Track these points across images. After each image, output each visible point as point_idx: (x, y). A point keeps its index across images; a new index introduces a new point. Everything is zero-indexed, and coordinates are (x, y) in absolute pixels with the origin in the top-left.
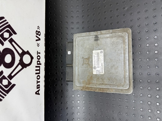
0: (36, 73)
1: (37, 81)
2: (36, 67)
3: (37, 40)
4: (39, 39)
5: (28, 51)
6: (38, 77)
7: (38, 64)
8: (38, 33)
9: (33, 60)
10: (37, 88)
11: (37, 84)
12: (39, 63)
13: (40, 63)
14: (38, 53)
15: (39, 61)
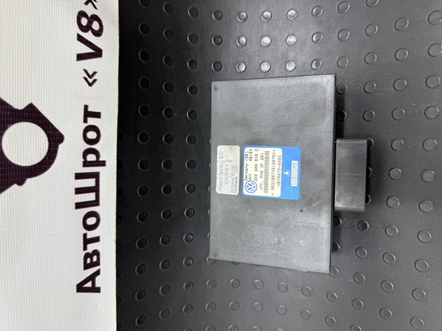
0: (79, 206)
1: (85, 235)
2: (79, 176)
3: (81, 57)
4: (97, 53)
5: (31, 107)
6: (91, 221)
7: (86, 164)
8: (90, 23)
9: (61, 146)
10: (86, 267)
11: (85, 248)
12: (91, 157)
13: (101, 159)
14: (88, 114)
15: (96, 152)
